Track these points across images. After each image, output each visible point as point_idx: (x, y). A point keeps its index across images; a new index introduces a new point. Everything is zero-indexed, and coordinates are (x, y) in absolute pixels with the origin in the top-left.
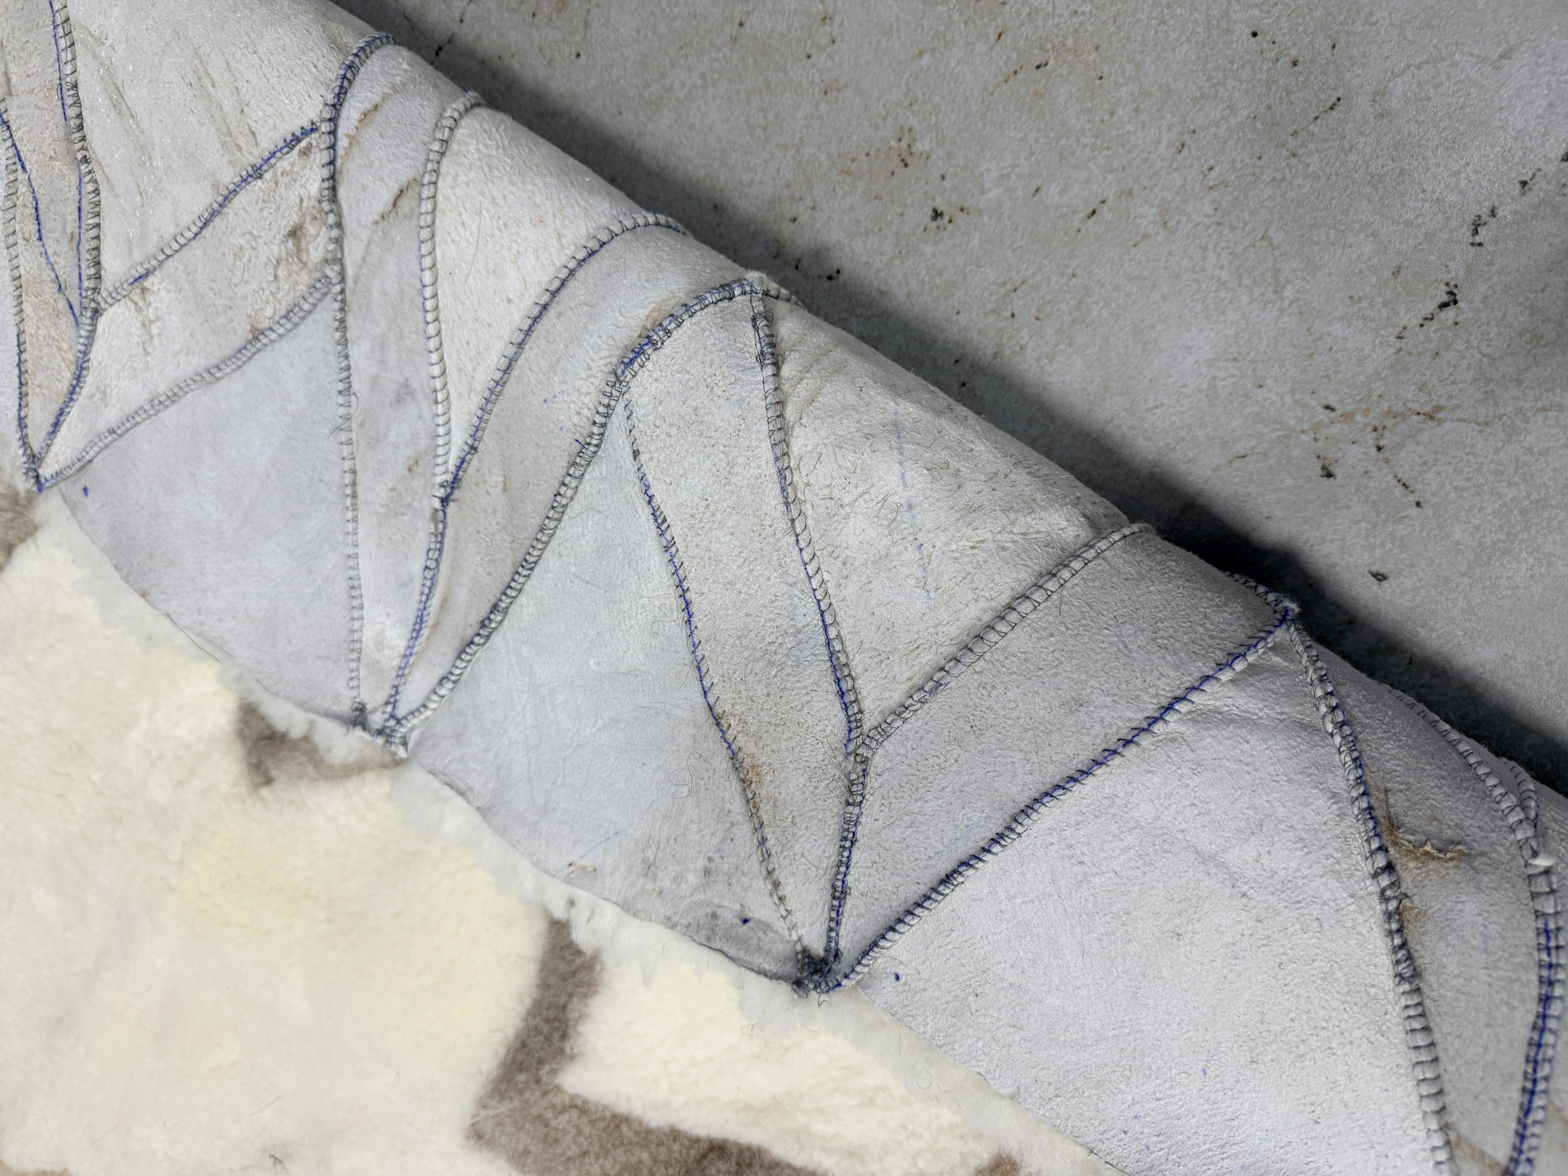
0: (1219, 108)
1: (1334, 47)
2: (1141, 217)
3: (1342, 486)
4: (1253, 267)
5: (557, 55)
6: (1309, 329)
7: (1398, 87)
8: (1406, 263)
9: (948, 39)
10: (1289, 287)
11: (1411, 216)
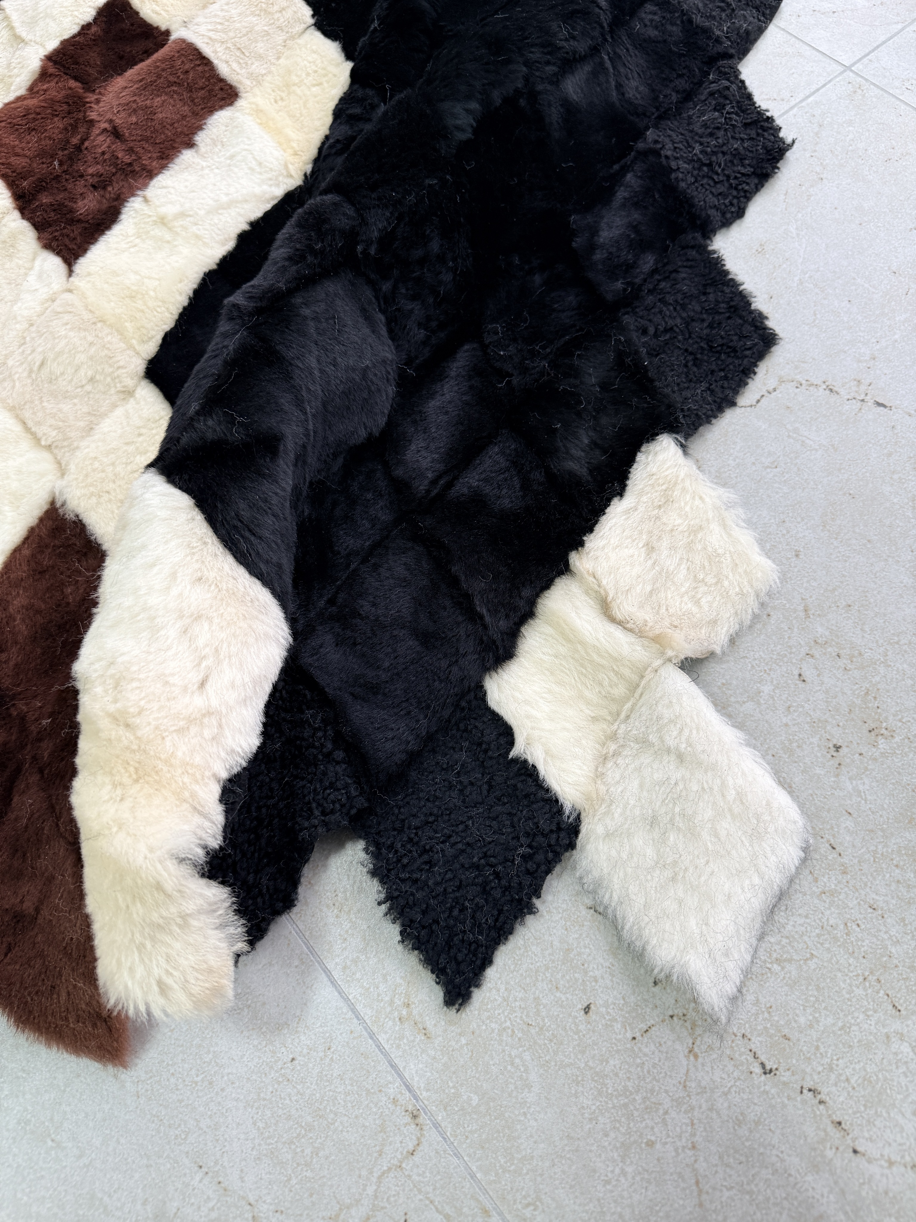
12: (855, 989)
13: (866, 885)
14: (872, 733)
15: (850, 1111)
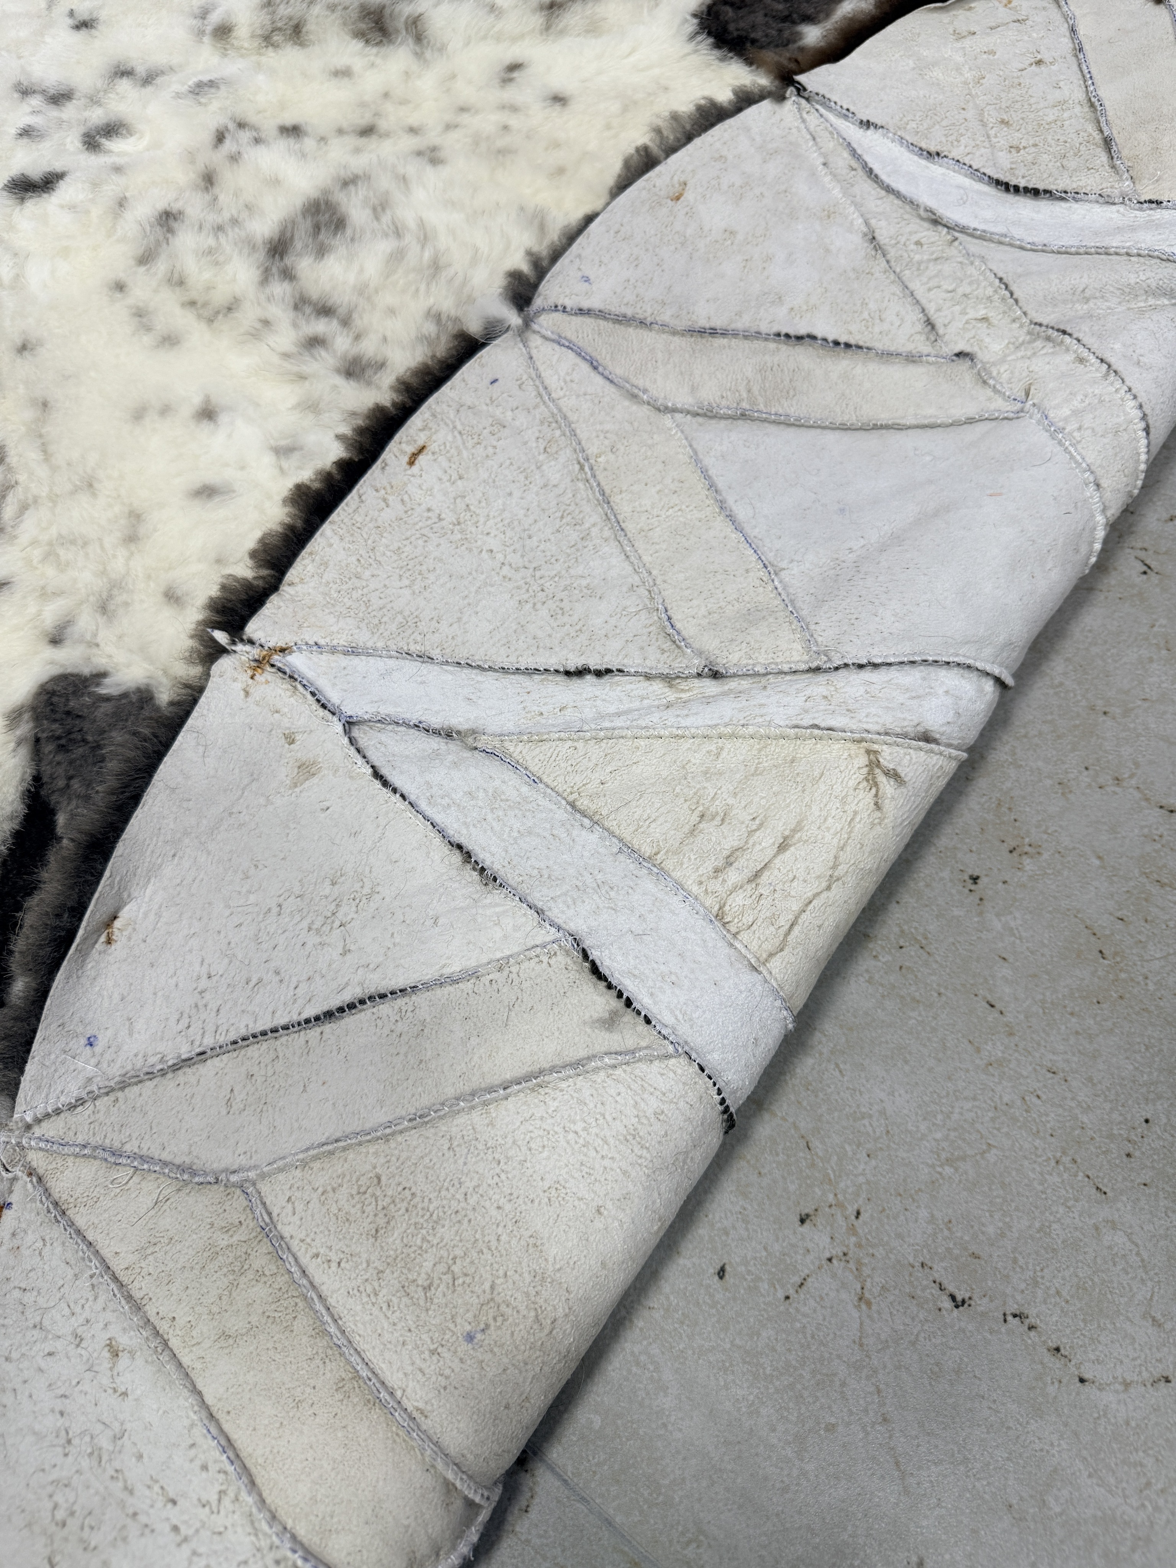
0: (1086, 1099)
1: (1145, 1185)
2: (994, 1044)
3: (795, 1233)
4: (964, 1140)
6: (920, 1190)
7: (1120, 1239)
8: (983, 1262)
9: (1115, 879)
10: (952, 1170)
11: (1021, 1261)
12: (1047, 1177)
13: (1039, 1044)
14: (1015, 854)
15: (1068, 1331)
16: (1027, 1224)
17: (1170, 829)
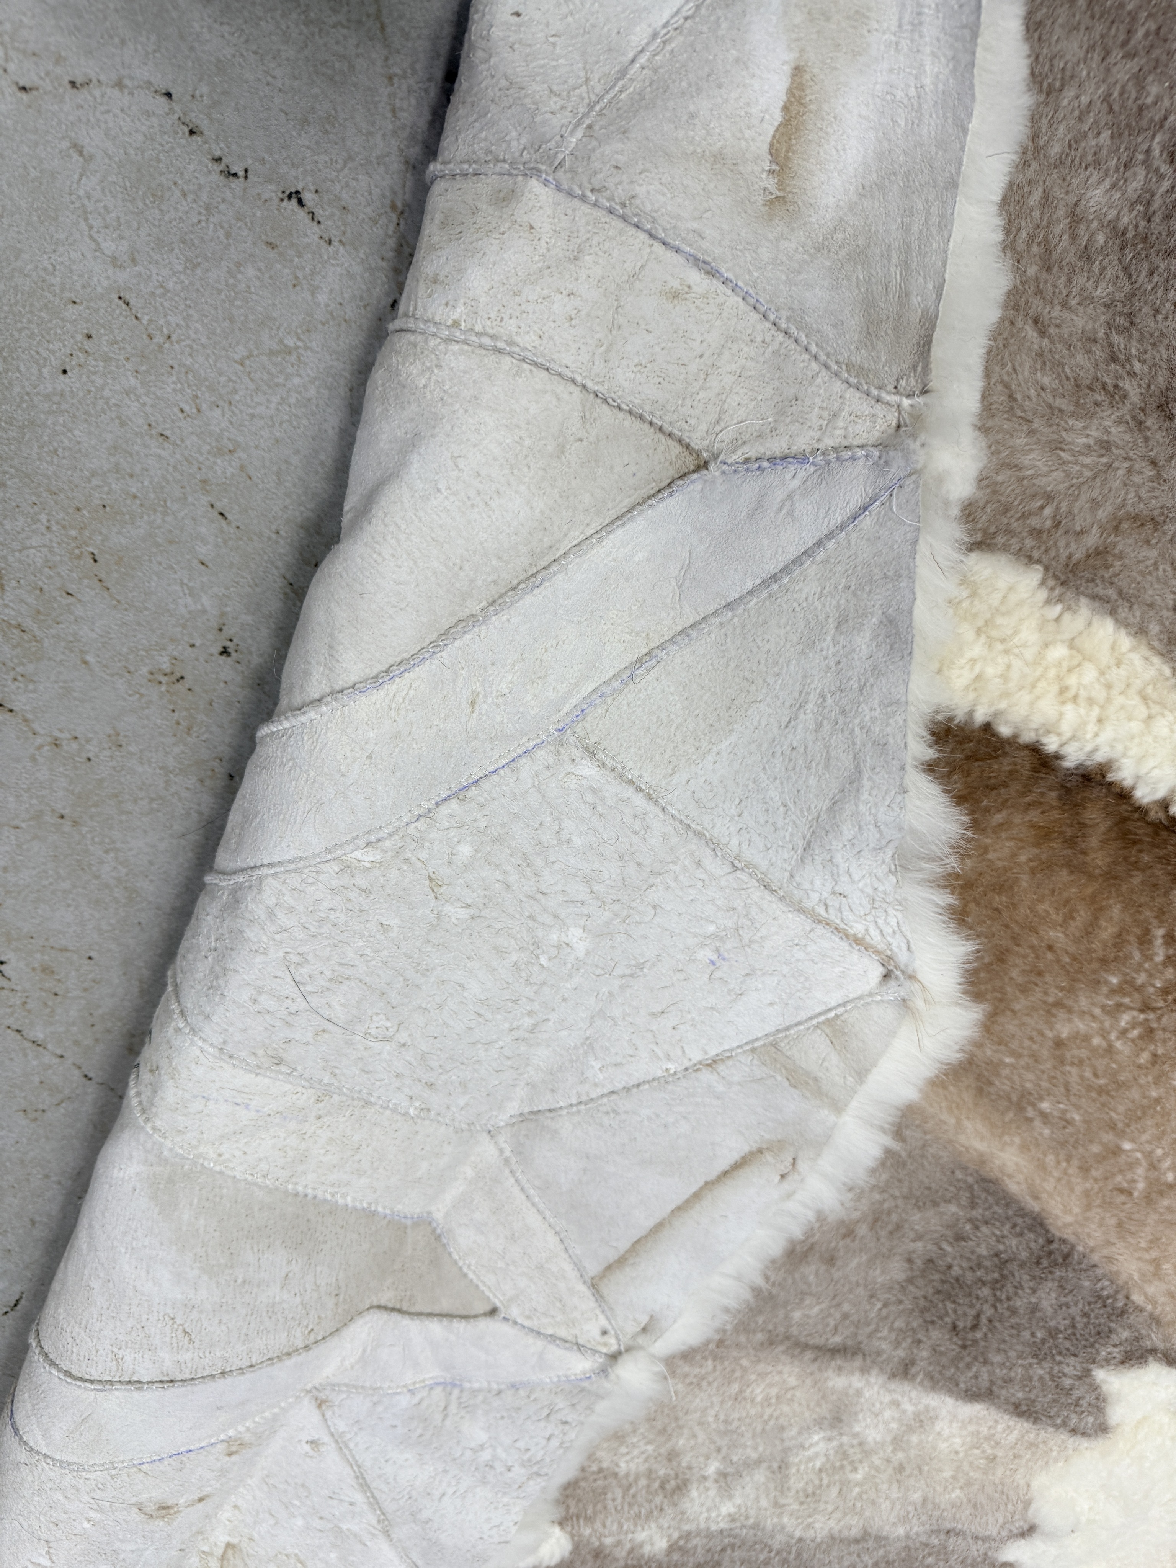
0: (129, 403)
1: (74, 302)
2: (224, 473)
4: (269, 373)
5: (90, 976)
6: (323, 324)
7: (109, 246)
8: (263, 237)
9: (72, 639)
10: (286, 342)
11: (221, 234)
16: (210, 274)
17: (4, 686)
